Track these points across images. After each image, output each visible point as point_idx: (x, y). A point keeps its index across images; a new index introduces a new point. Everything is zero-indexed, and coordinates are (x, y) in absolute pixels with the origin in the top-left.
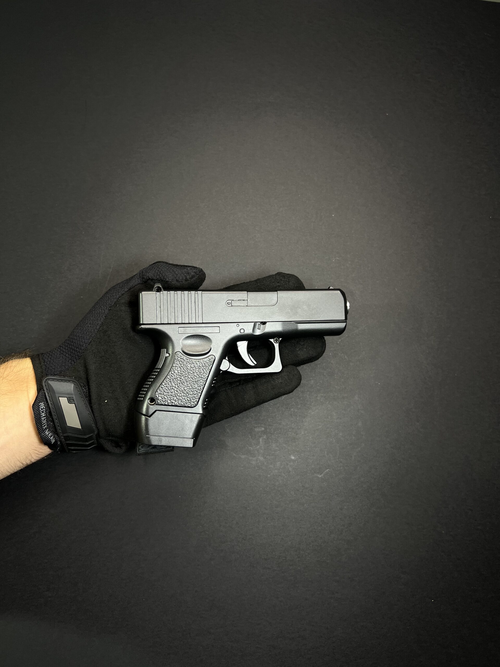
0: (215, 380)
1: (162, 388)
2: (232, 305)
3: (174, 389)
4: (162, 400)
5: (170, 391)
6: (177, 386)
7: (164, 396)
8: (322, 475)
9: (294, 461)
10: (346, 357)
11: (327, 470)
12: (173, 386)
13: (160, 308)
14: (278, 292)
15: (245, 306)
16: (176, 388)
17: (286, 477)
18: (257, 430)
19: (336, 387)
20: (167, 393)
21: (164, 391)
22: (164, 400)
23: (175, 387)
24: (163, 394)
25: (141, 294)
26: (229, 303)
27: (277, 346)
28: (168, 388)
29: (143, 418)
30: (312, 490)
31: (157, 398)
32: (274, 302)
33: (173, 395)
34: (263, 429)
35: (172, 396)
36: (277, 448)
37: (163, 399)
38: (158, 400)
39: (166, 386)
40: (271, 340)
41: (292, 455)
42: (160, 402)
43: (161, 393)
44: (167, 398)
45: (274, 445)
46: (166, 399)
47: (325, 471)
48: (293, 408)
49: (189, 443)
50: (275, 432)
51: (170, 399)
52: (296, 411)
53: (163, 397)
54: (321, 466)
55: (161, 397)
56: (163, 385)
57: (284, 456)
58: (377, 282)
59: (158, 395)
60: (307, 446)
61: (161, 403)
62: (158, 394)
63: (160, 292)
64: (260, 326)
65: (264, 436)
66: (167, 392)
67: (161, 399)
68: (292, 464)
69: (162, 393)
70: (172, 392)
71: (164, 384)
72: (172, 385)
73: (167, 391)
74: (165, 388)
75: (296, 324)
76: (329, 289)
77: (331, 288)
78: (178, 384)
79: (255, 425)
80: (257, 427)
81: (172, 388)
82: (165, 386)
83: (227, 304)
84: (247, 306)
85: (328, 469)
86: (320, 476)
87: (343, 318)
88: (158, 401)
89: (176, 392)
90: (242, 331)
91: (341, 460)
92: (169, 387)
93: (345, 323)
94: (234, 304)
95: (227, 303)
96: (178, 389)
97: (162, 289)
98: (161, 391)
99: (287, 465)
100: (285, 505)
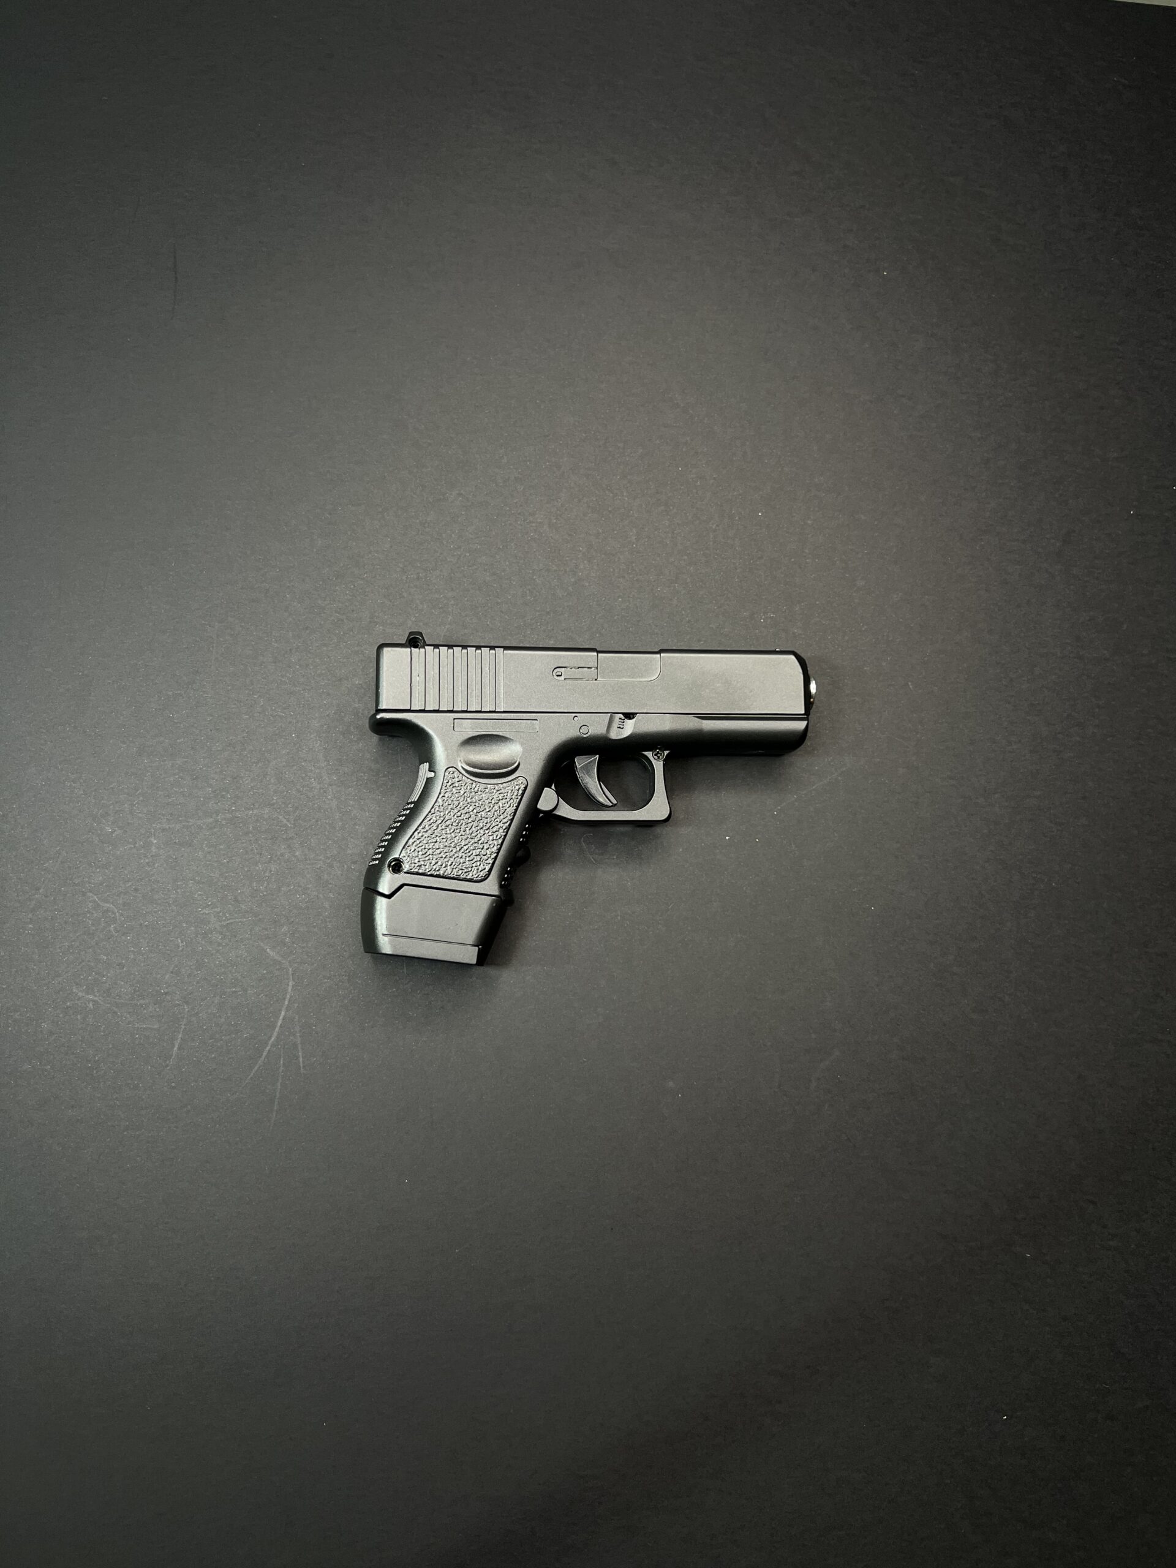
0: (525, 829)
1: (416, 840)
2: (566, 678)
3: (441, 843)
4: (416, 864)
5: (432, 847)
6: (448, 837)
7: (421, 857)
12: (439, 837)
14: (662, 654)
15: (592, 679)
16: (446, 840)
20: (426, 851)
21: (420, 847)
22: (421, 864)
23: (443, 839)
24: (417, 851)
25: (382, 650)
26: (558, 674)
27: (658, 766)
28: (428, 841)
29: (377, 899)
31: (405, 861)
33: (438, 856)
35: (436, 858)
39: (425, 836)
40: (646, 753)
42: (412, 868)
43: (414, 849)
44: (427, 860)
49: (470, 955)
51: (433, 863)
53: (417, 859)
55: (413, 858)
56: (419, 834)
61: (414, 870)
63: (419, 648)
64: (622, 721)
67: (414, 862)
70: (435, 848)
71: (422, 832)
72: (437, 834)
73: (426, 846)
74: (423, 840)
75: (699, 720)
78: (450, 832)
81: (437, 840)
82: (422, 835)
84: (596, 680)
87: (802, 711)
88: (408, 865)
89: (445, 848)
90: (584, 730)
92: (430, 839)
93: (806, 722)
94: (568, 675)
95: (554, 674)
96: (449, 842)
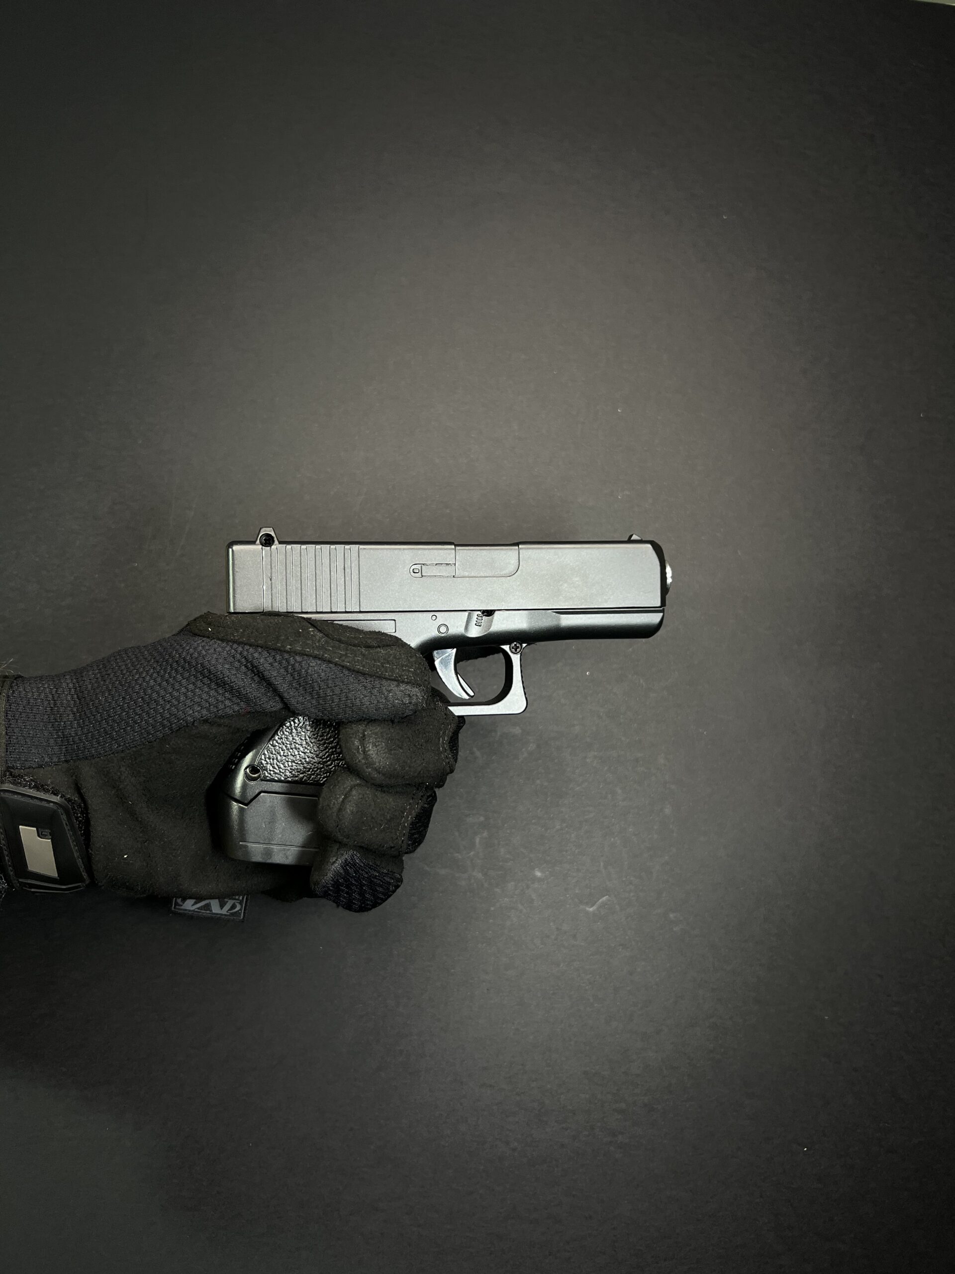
1: (273, 746)
2: (423, 575)
3: (299, 749)
4: (273, 771)
5: (289, 753)
6: (305, 743)
7: (278, 763)
8: (595, 908)
9: (540, 880)
10: (641, 681)
11: (604, 898)
12: (297, 743)
13: (271, 580)
14: (520, 546)
15: (450, 577)
16: (304, 746)
17: (525, 911)
18: (470, 820)
19: (623, 739)
20: (284, 758)
21: (278, 753)
22: (278, 771)
23: (301, 745)
24: (275, 758)
25: (230, 550)
26: (415, 571)
27: (516, 659)
28: (286, 747)
29: (235, 806)
30: (574, 936)
31: (262, 767)
32: (512, 568)
33: (296, 762)
34: (482, 819)
35: (294, 764)
36: (508, 856)
37: (275, 770)
38: (264, 770)
39: (282, 742)
40: (504, 647)
41: (537, 869)
42: (269, 776)
43: (272, 756)
44: (285, 767)
45: (502, 850)
46: (281, 770)
47: (600, 901)
48: (539, 779)
50: (506, 825)
51: (291, 769)
52: (546, 784)
53: (275, 766)
54: (592, 890)
55: (271, 764)
56: (276, 740)
57: (522, 871)
58: (703, 538)
59: (265, 761)
60: (566, 851)
61: (271, 777)
62: (265, 758)
63: (271, 547)
64: (480, 618)
65: (483, 833)
66: (283, 755)
67: (271, 769)
68: (536, 885)
69: (274, 756)
70: (293, 754)
71: (279, 738)
72: (294, 741)
73: (284, 753)
74: (280, 746)
75: (557, 615)
76: (630, 541)
77: (634, 537)
78: (307, 738)
79: (466, 811)
80: (469, 814)
81: (295, 746)
82: (279, 741)
83: (412, 573)
84: (454, 577)
85: (606, 895)
86: (591, 909)
87: (658, 603)
88: (265, 773)
89: (303, 754)
90: (443, 629)
91: (632, 879)
92: (288, 745)
93: (662, 614)
94: (426, 572)
95: (411, 570)
96: (306, 748)
97: (275, 539)
98: (272, 753)
99: (528, 887)
100: (522, 965)
